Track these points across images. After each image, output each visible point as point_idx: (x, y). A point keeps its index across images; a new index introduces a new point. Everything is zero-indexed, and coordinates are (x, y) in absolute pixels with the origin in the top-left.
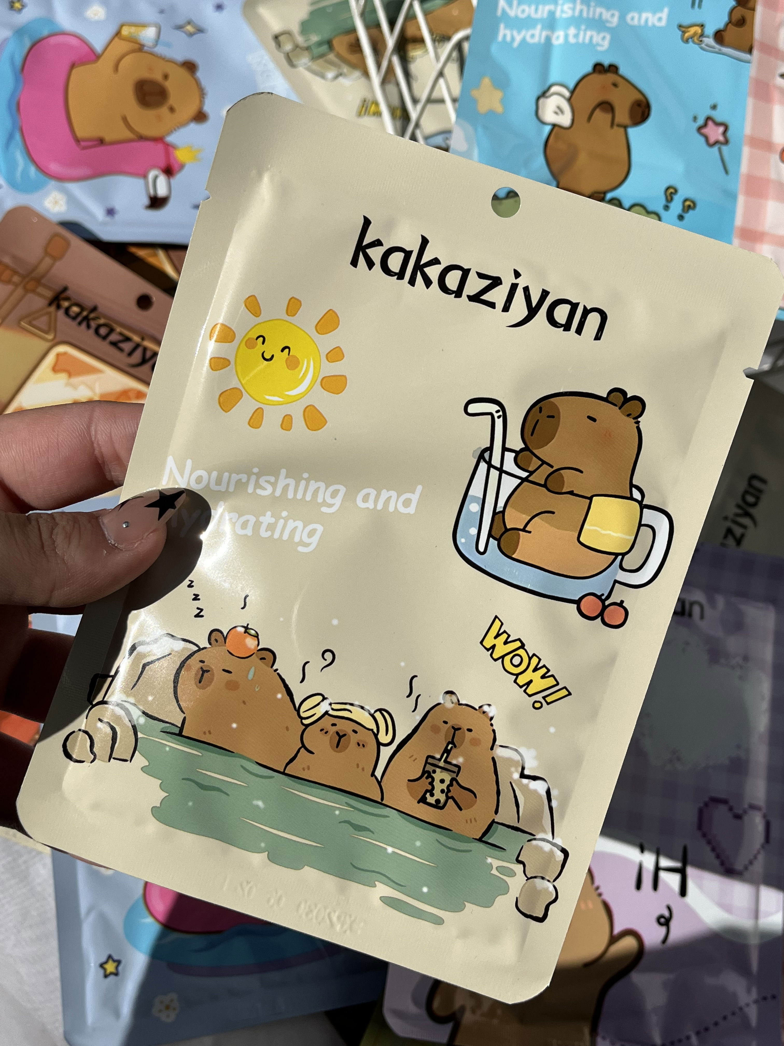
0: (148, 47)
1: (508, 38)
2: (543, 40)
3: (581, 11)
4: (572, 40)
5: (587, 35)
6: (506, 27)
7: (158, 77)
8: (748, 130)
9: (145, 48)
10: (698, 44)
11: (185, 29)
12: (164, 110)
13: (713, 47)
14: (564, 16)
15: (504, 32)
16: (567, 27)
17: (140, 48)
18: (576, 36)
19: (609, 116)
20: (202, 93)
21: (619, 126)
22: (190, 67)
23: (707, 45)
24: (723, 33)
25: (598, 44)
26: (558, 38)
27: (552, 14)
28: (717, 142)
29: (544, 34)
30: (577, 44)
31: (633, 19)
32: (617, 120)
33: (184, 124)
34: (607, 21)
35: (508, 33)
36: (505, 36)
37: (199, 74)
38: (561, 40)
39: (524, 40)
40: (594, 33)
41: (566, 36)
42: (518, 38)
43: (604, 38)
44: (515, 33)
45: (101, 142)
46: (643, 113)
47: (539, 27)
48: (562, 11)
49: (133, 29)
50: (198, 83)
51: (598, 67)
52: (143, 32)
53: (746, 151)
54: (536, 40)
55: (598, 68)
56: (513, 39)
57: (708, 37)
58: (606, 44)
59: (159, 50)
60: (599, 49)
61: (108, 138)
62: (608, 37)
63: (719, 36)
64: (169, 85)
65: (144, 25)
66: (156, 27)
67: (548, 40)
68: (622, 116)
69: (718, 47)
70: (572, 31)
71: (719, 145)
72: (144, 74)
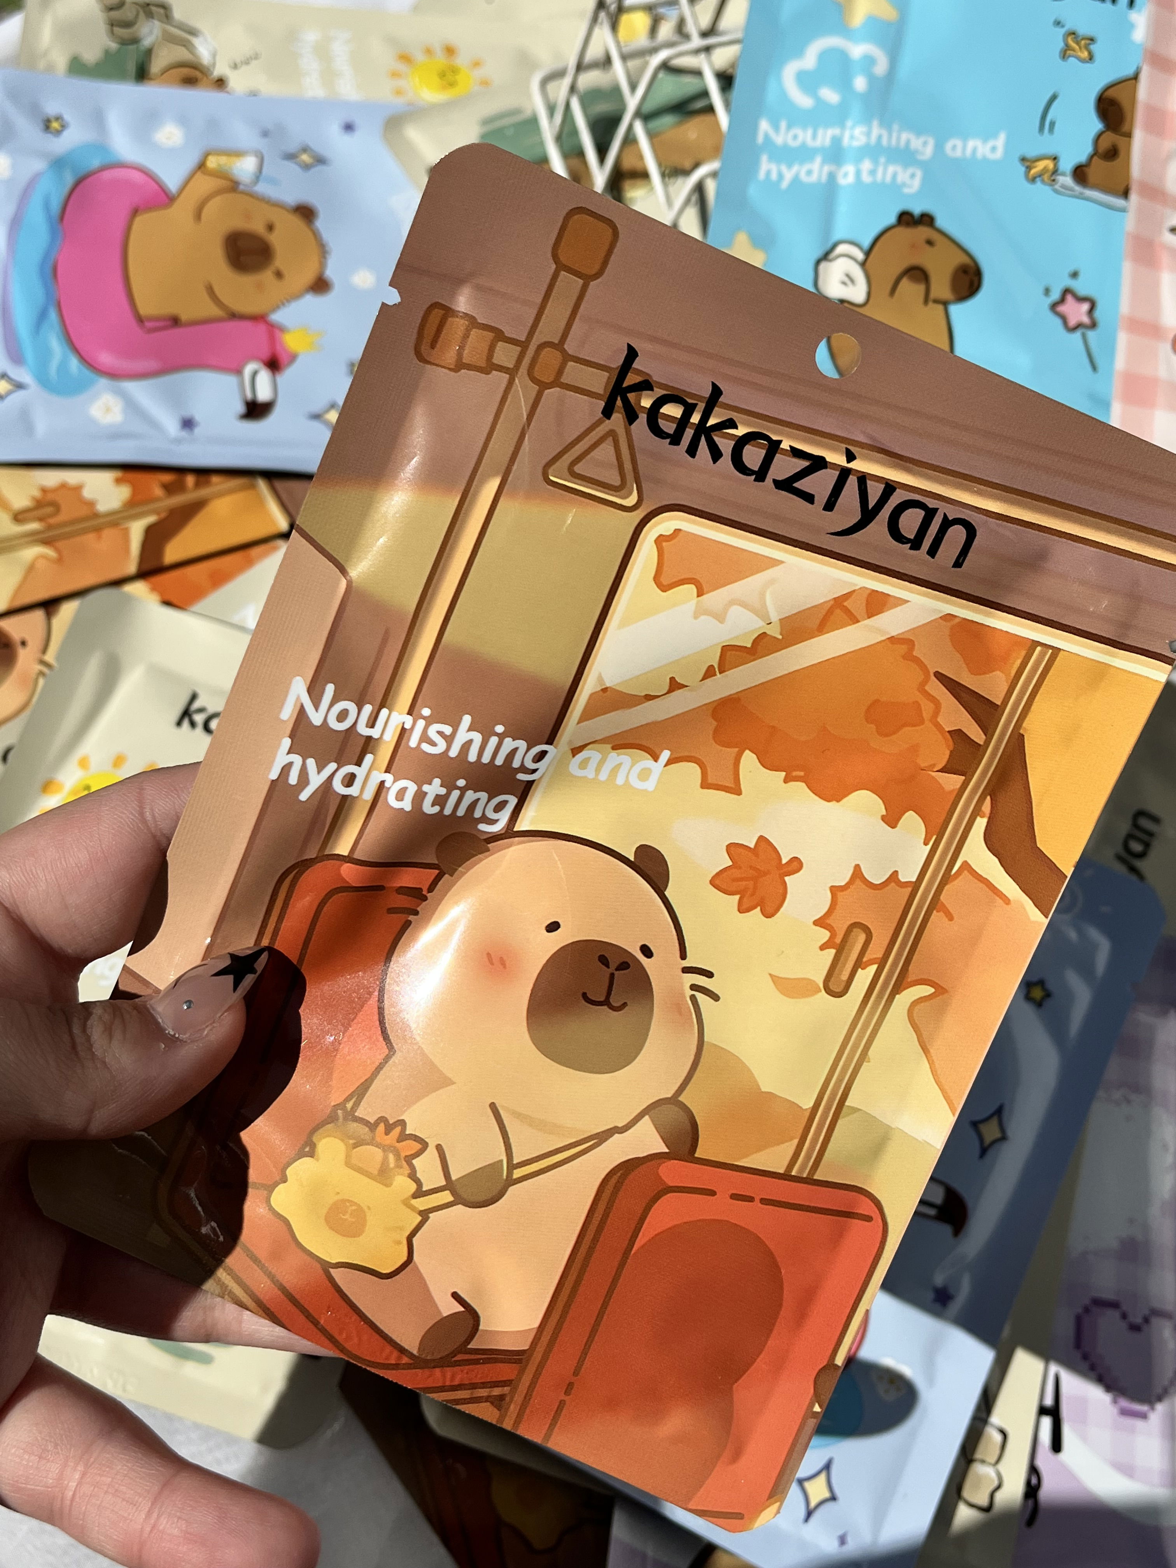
0: (244, 185)
1: (774, 176)
2: (824, 178)
3: (880, 137)
4: (866, 179)
5: (890, 171)
6: (771, 159)
7: (257, 227)
8: (1125, 307)
9: (241, 187)
10: (1051, 185)
11: (298, 159)
12: (267, 275)
13: (1071, 190)
14: (856, 144)
15: (766, 167)
16: (858, 161)
17: (233, 186)
18: (873, 172)
19: (921, 288)
20: (323, 251)
21: (936, 301)
22: (306, 213)
23: (1063, 186)
24: (1084, 168)
25: (904, 185)
26: (846, 175)
27: (837, 142)
28: (1079, 326)
29: (826, 169)
30: (874, 184)
31: (954, 147)
32: (933, 294)
33: (297, 296)
34: (916, 151)
35: (774, 168)
36: (768, 173)
37: (320, 223)
38: (851, 179)
39: (796, 180)
40: (899, 169)
41: (858, 173)
42: (788, 175)
43: (913, 176)
44: (784, 168)
45: (174, 321)
46: (971, 284)
47: (818, 160)
48: (852, 137)
49: (223, 160)
50: (316, 235)
51: (905, 217)
52: (238, 164)
53: (1122, 339)
54: (814, 178)
55: (906, 219)
56: (781, 176)
57: (1063, 174)
58: (916, 183)
59: (262, 188)
60: (906, 190)
61: (185, 314)
62: (919, 174)
63: (1080, 174)
64: (275, 239)
65: (238, 154)
66: (256, 156)
67: (832, 177)
68: (941, 287)
69: (1078, 189)
70: (866, 165)
71: (1084, 330)
72: (238, 223)
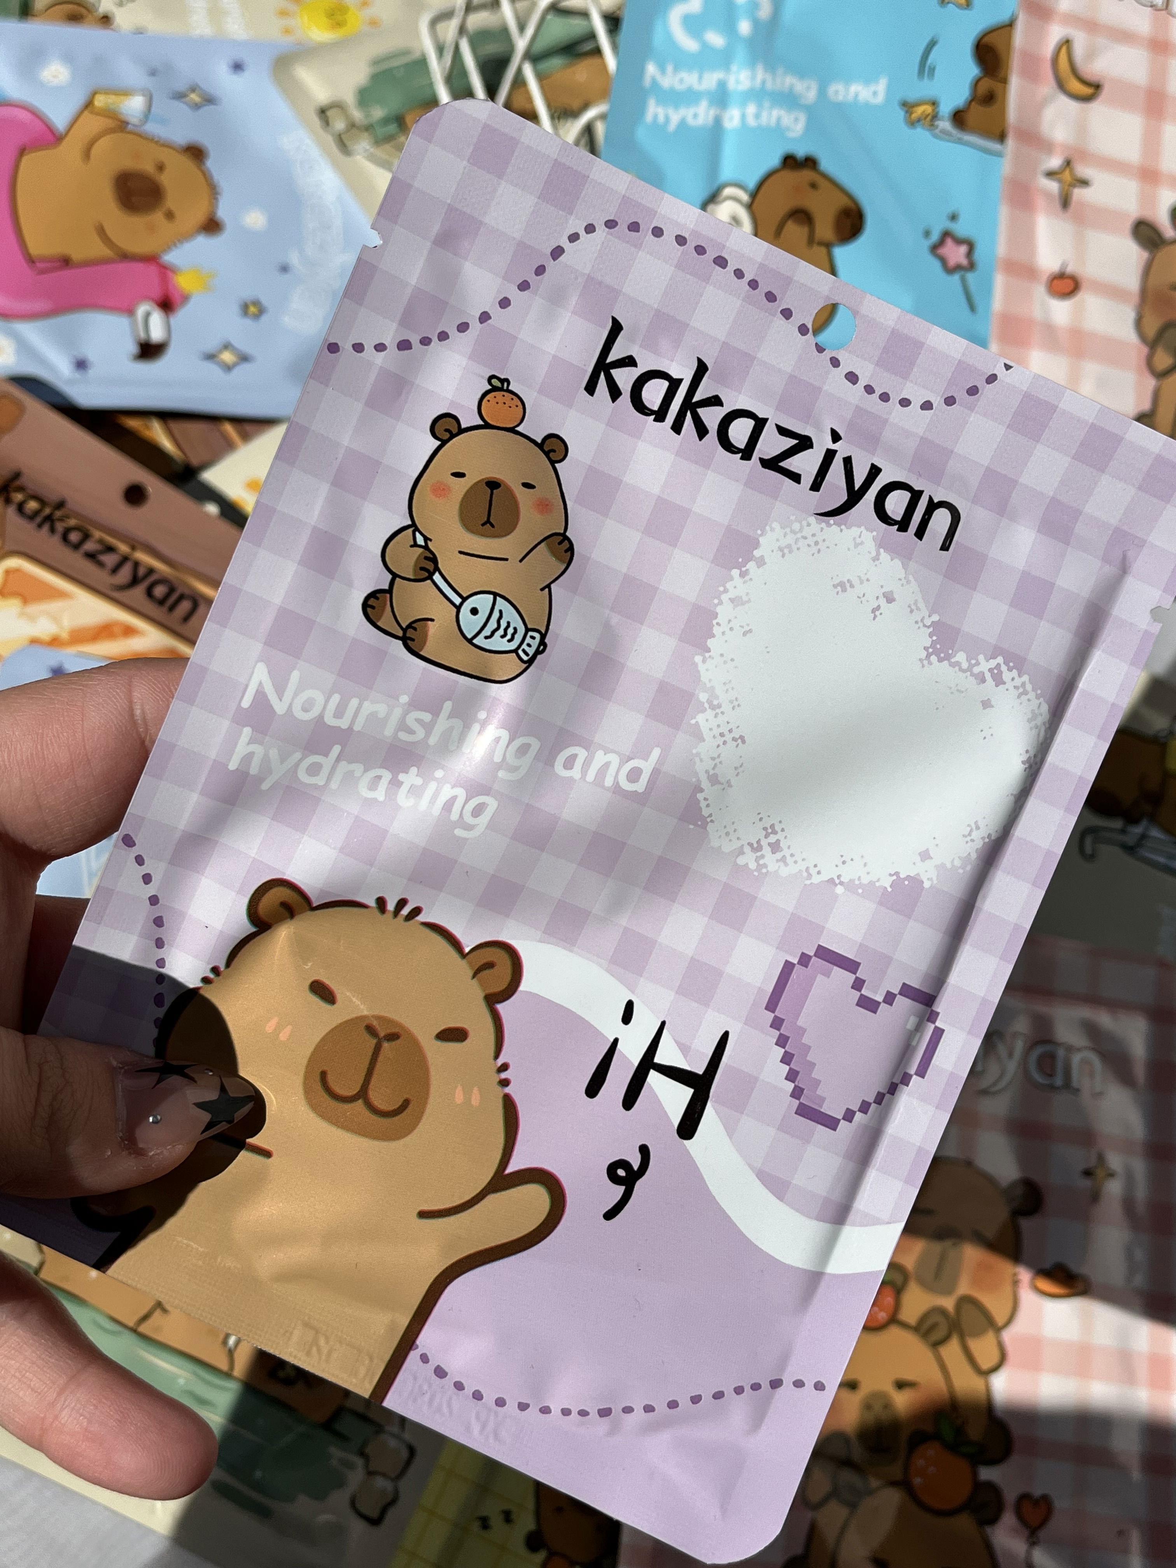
0: (132, 124)
1: (661, 119)
2: (710, 122)
3: (764, 82)
4: (751, 122)
5: (773, 115)
6: (659, 102)
7: (148, 167)
8: (1001, 249)
9: (130, 127)
10: (930, 130)
11: (187, 99)
12: (158, 217)
13: (950, 134)
14: (741, 87)
15: (654, 110)
16: (743, 104)
17: (121, 125)
18: (757, 116)
19: (805, 231)
20: (214, 192)
21: (821, 244)
22: (196, 153)
23: (942, 131)
24: (964, 113)
25: (788, 129)
26: (731, 119)
27: (722, 85)
28: (958, 268)
29: (712, 113)
30: (759, 127)
31: (837, 92)
32: (817, 237)
33: (188, 236)
34: (800, 95)
35: (661, 112)
37: (210, 164)
38: (736, 122)
39: (683, 123)
40: (783, 113)
41: (743, 117)
42: (675, 118)
43: (796, 120)
44: (670, 111)
45: (65, 262)
46: (854, 226)
47: (704, 104)
48: (737, 81)
49: (111, 99)
50: (207, 177)
52: (126, 103)
53: (999, 280)
54: (700, 121)
55: (790, 162)
56: (667, 119)
57: (943, 119)
58: (800, 127)
59: (151, 128)
60: (791, 135)
61: (76, 255)
62: (803, 118)
63: (959, 118)
64: (165, 179)
65: (126, 92)
66: (144, 95)
67: (718, 122)
68: (825, 229)
70: (751, 109)
71: (963, 273)
72: (129, 164)
